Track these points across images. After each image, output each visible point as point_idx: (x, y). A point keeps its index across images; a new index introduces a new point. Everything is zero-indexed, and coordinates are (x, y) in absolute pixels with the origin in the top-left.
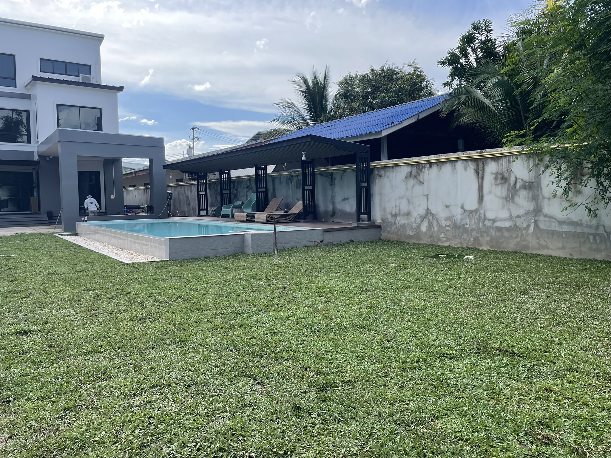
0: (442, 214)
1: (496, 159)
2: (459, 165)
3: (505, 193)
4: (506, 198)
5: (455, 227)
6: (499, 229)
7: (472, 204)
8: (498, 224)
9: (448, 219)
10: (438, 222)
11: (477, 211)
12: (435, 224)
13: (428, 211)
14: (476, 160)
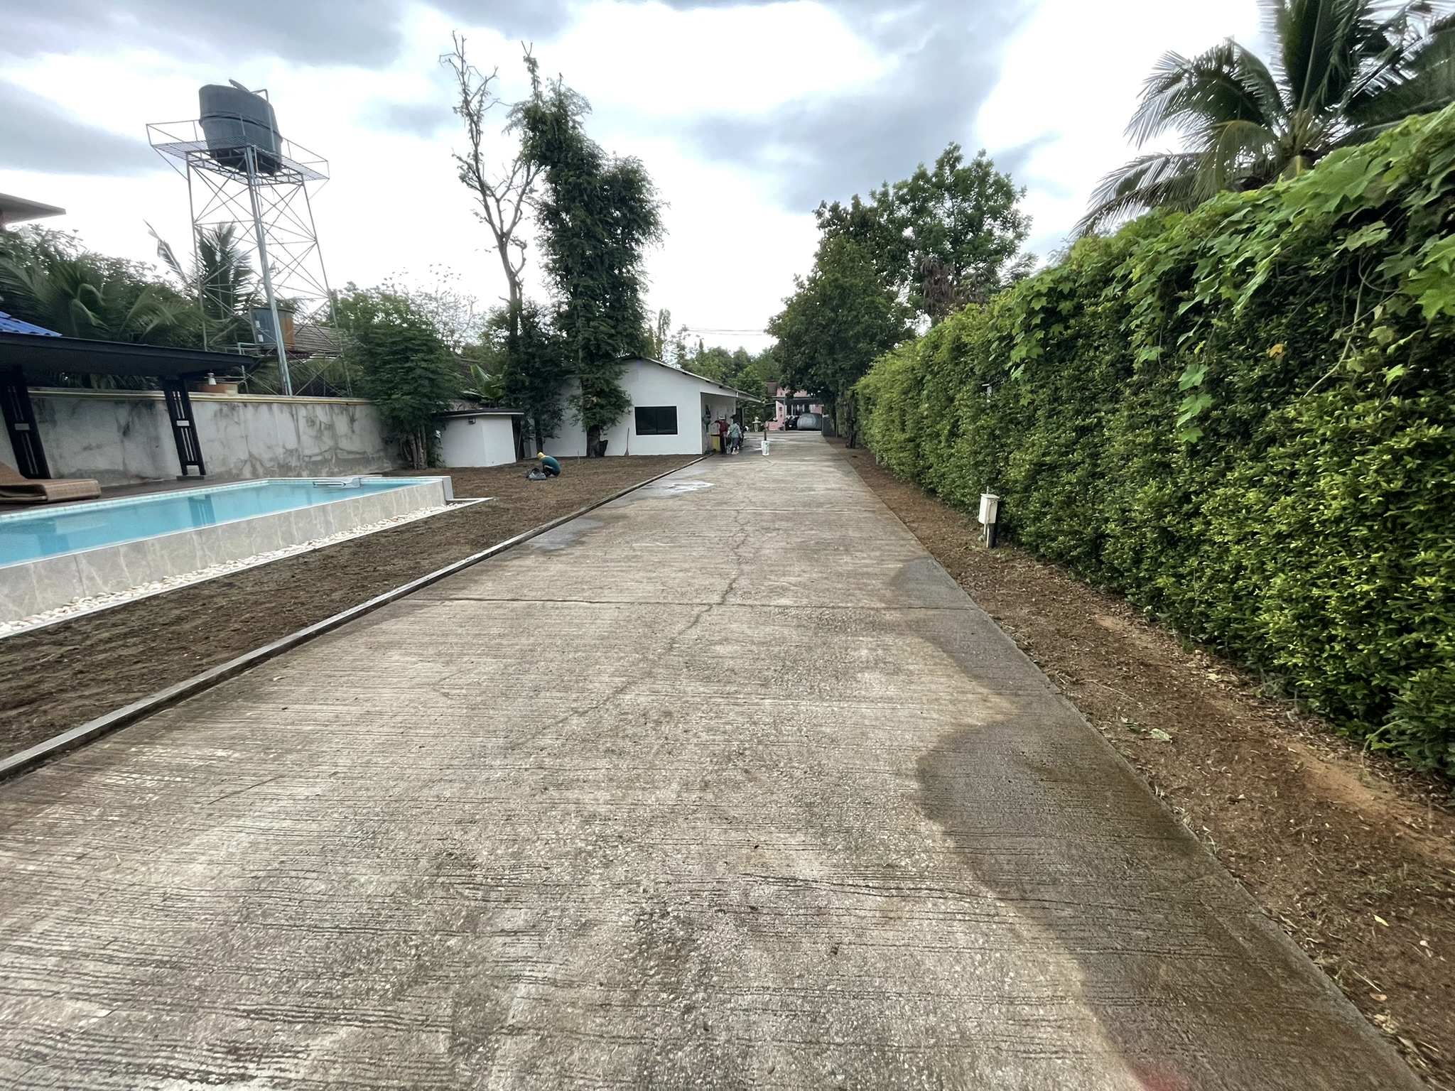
0: (266, 456)
1: (305, 405)
2: (275, 407)
3: (314, 434)
4: (316, 437)
5: (280, 466)
6: (315, 463)
7: (292, 444)
8: (314, 459)
9: (271, 460)
10: (262, 465)
11: (297, 450)
12: (258, 466)
13: (251, 455)
14: (289, 404)
